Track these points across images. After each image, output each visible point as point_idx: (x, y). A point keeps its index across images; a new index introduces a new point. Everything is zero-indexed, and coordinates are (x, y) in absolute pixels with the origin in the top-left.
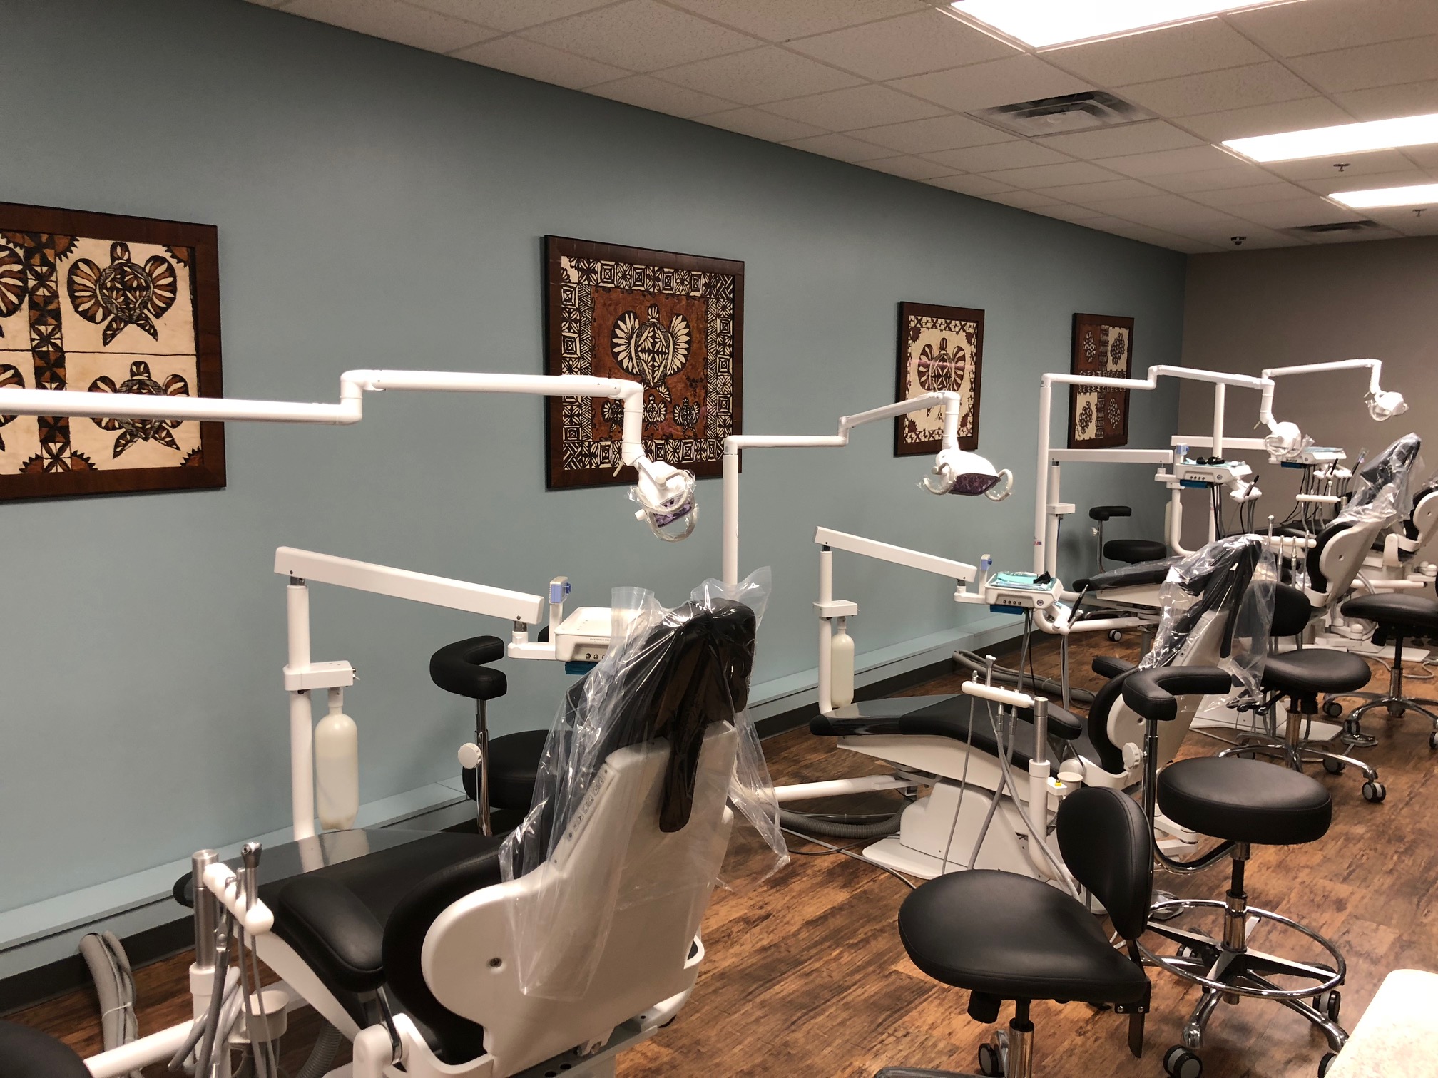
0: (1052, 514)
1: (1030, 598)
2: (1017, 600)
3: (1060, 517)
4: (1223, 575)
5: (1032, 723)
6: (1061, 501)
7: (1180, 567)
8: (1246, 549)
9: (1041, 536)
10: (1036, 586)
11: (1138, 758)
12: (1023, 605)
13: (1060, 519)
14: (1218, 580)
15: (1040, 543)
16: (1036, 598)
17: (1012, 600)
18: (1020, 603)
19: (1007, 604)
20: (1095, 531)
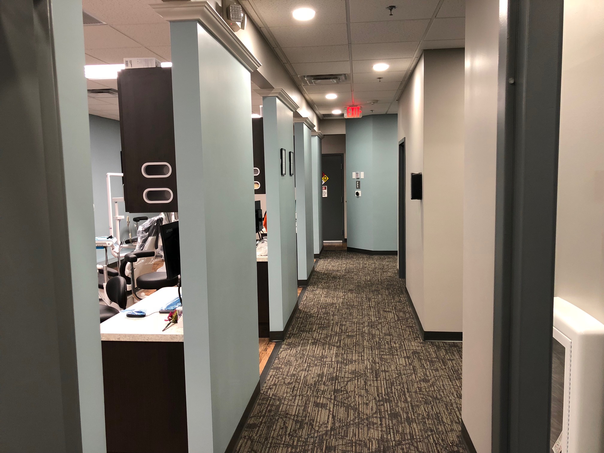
0: (117, 220)
1: (106, 243)
2: (102, 244)
3: (120, 220)
4: (152, 226)
5: (103, 274)
6: (119, 215)
7: (142, 226)
8: (158, 220)
9: (112, 226)
10: (107, 240)
11: (129, 273)
12: (104, 246)
13: (120, 221)
14: (151, 228)
15: (111, 228)
16: (107, 243)
17: (100, 245)
18: (103, 245)
19: (98, 246)
20: (135, 226)
